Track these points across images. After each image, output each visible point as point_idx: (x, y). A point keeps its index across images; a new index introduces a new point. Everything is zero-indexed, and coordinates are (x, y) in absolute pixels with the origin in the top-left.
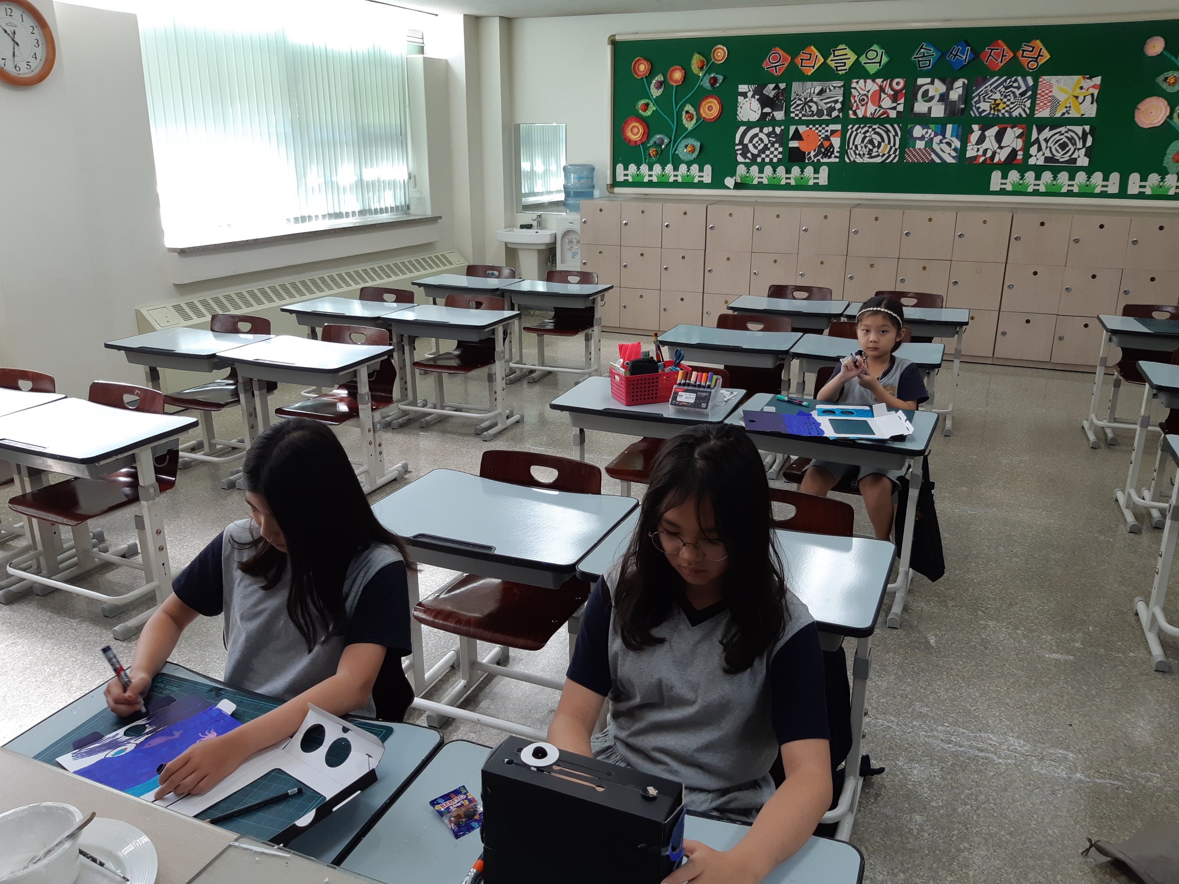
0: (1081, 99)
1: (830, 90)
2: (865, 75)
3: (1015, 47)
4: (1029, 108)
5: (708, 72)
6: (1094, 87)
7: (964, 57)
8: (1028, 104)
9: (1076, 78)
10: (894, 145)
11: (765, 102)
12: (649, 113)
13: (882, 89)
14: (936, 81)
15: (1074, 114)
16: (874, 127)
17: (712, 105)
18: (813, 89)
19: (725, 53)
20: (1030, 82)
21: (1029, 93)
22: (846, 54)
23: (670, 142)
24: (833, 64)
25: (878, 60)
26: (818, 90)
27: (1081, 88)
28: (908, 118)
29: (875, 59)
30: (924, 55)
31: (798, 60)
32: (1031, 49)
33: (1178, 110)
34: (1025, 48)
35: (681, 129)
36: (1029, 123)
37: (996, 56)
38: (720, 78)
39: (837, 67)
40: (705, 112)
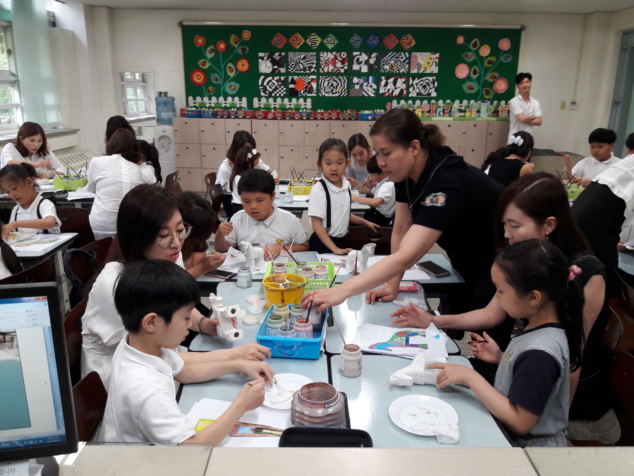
0: (431, 64)
1: (309, 57)
2: (327, 50)
3: (399, 38)
4: (408, 68)
5: (240, 45)
6: (436, 58)
7: (375, 42)
8: (407, 66)
9: (429, 53)
10: (344, 87)
11: (274, 62)
12: (206, 67)
13: (336, 58)
14: (363, 54)
15: (428, 71)
16: (333, 77)
17: (244, 63)
18: (300, 56)
19: (249, 35)
20: (408, 56)
21: (407, 61)
22: (316, 38)
24: (309, 43)
25: (332, 42)
26: (303, 56)
27: (431, 59)
28: (350, 73)
29: (331, 41)
30: (356, 40)
31: (291, 41)
32: (406, 39)
33: (472, 70)
34: (404, 38)
35: (227, 77)
36: (407, 76)
37: (391, 42)
38: (247, 49)
39: (312, 45)
40: (240, 67)
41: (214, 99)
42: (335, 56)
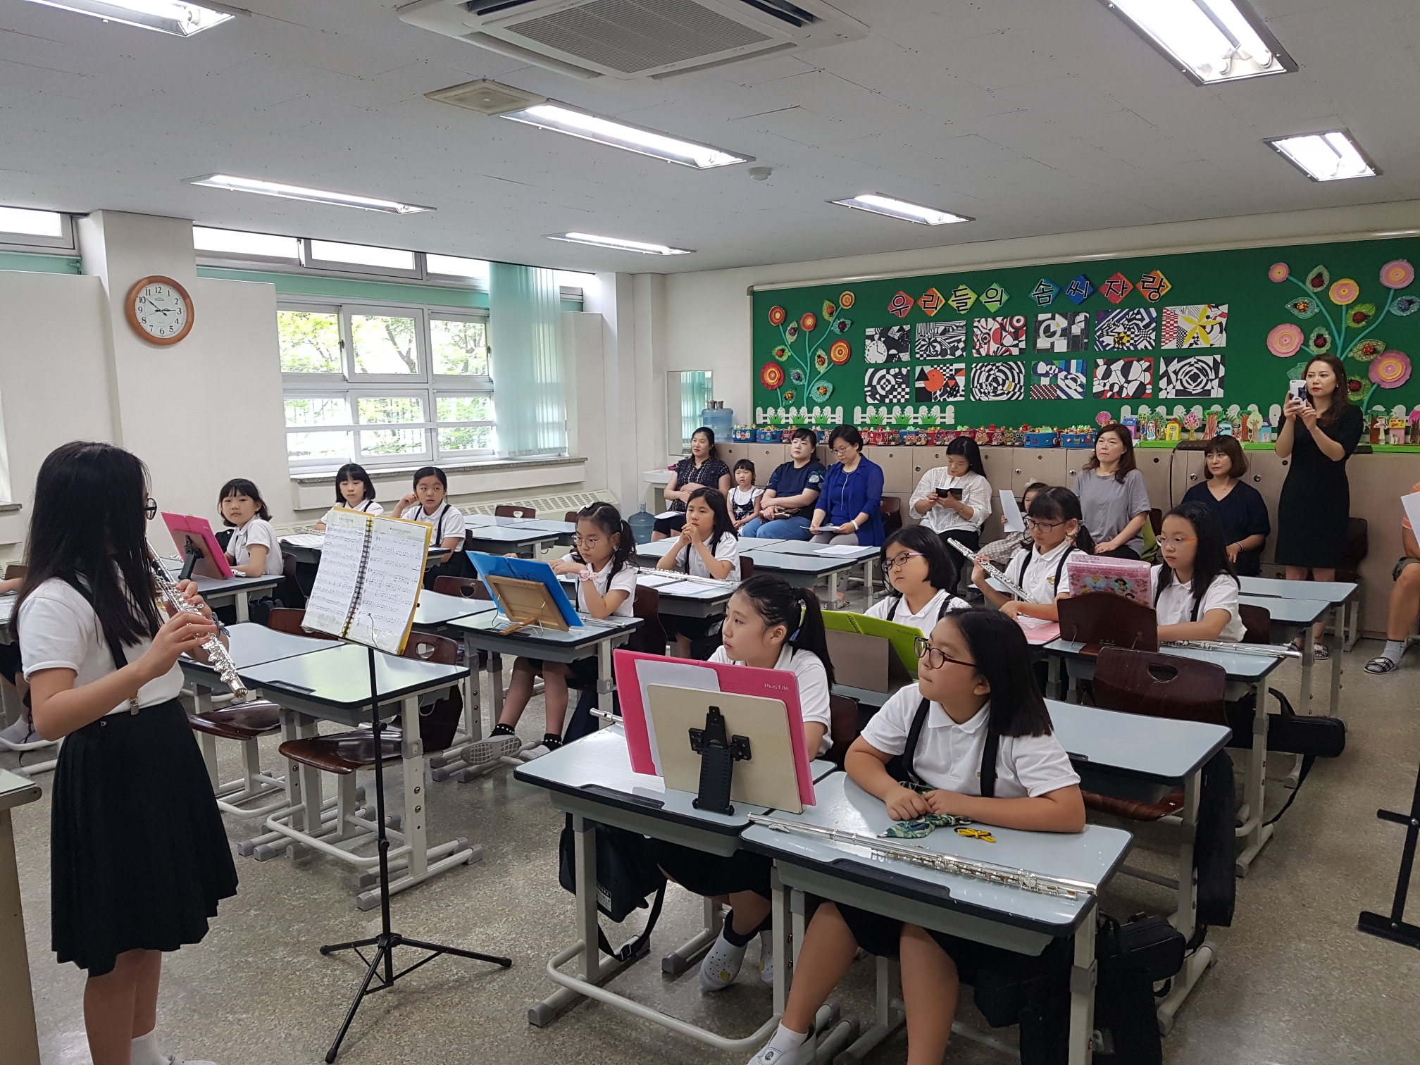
0: (1208, 329)
1: (953, 330)
2: (986, 314)
3: (1135, 280)
4: (1155, 341)
5: (838, 317)
6: (1222, 315)
7: (1083, 292)
8: (1153, 336)
9: (1202, 307)
10: (1019, 382)
11: (890, 343)
12: (784, 358)
13: (1003, 327)
14: (1057, 315)
15: (1202, 344)
16: (997, 365)
17: (842, 349)
18: (936, 329)
19: (852, 298)
20: (1154, 315)
21: (1154, 325)
22: (967, 294)
24: (954, 305)
25: (998, 298)
26: (941, 329)
27: (1208, 317)
28: (1031, 355)
29: (995, 297)
30: (1043, 291)
31: (921, 303)
32: (1152, 280)
33: (1313, 336)
34: (1145, 279)
35: (814, 372)
36: (1155, 356)
37: (1116, 289)
38: (848, 322)
39: (958, 307)
40: (835, 356)
41: (793, 410)
42: (1001, 324)
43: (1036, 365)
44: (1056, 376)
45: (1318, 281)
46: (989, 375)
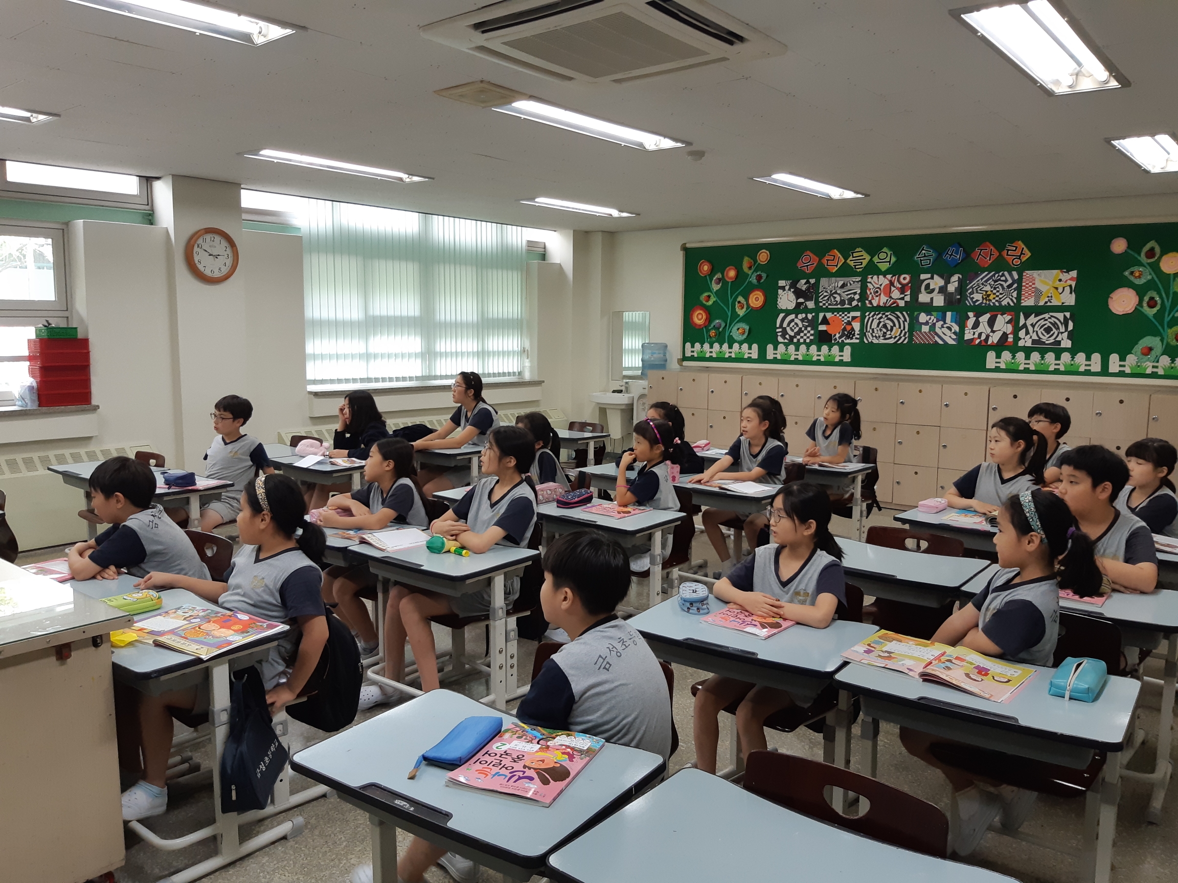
0: (1060, 290)
1: (851, 284)
2: (878, 272)
3: (1000, 248)
4: (1016, 298)
5: (755, 271)
6: (1072, 279)
7: (958, 257)
8: (1015, 294)
9: (1055, 272)
10: (904, 329)
11: (798, 293)
12: (710, 303)
13: (891, 284)
14: (935, 276)
15: (1055, 302)
16: (886, 314)
17: (758, 296)
18: (837, 283)
19: (767, 255)
20: (1016, 277)
21: (1015, 285)
22: (863, 256)
23: (726, 326)
24: (852, 264)
25: (888, 259)
26: (841, 283)
27: (1060, 280)
28: (914, 307)
29: (885, 259)
30: (925, 256)
31: (824, 261)
32: (1014, 248)
33: (1146, 299)
34: (1010, 248)
35: (735, 315)
36: (1016, 311)
37: (985, 255)
38: (764, 275)
39: (855, 266)
40: (752, 302)
41: (716, 346)
42: (890, 281)
43: (919, 314)
44: (934, 324)
45: (1151, 254)
46: (880, 323)
